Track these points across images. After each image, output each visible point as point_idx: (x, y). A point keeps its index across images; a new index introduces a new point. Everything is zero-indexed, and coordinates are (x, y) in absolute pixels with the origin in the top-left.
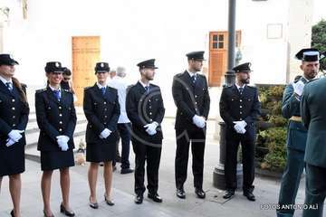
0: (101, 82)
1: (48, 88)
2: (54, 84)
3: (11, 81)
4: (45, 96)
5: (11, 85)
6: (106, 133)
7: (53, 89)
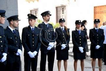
0: (96, 27)
1: (76, 30)
2: (78, 28)
3: (64, 28)
4: (75, 33)
5: (63, 29)
6: (98, 47)
7: (78, 30)
